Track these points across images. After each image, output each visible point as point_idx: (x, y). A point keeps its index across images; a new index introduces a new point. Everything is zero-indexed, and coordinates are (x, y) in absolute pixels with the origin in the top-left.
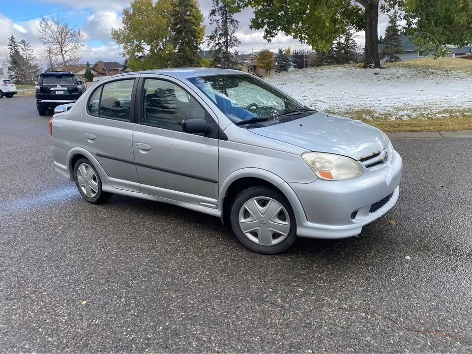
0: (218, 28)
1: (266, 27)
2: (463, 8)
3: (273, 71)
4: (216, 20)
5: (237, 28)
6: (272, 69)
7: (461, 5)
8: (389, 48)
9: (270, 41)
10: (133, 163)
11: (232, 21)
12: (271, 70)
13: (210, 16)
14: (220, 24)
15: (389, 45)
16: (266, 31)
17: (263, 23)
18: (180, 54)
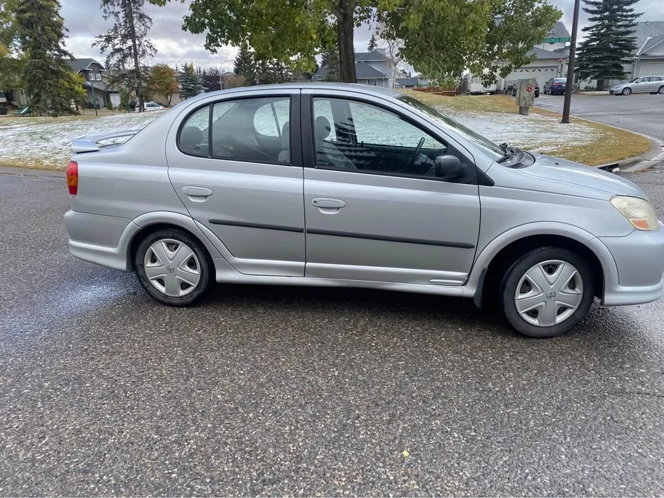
0: (118, 25)
1: (207, 31)
2: (472, 31)
3: (175, 97)
4: (113, 12)
5: (149, 28)
6: (175, 92)
7: (471, 27)
8: (333, 73)
9: (215, 51)
10: (300, 231)
11: (142, 17)
12: (174, 95)
13: (104, 5)
14: (122, 20)
15: (334, 70)
16: (209, 36)
17: (203, 25)
18: (37, 61)
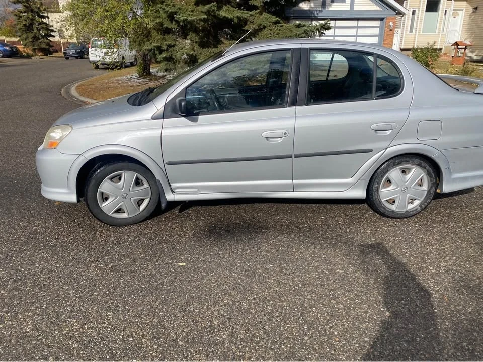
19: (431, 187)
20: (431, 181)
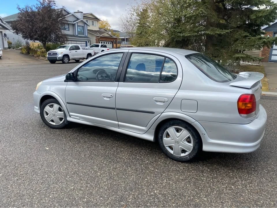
19: (195, 145)
20: (195, 140)
